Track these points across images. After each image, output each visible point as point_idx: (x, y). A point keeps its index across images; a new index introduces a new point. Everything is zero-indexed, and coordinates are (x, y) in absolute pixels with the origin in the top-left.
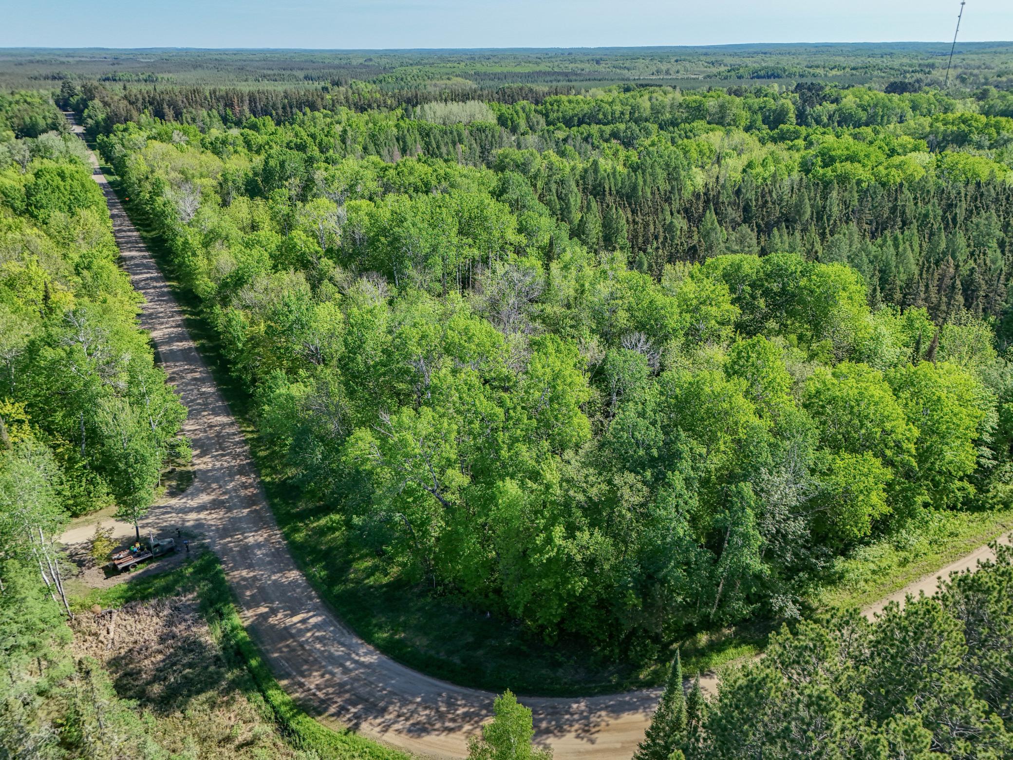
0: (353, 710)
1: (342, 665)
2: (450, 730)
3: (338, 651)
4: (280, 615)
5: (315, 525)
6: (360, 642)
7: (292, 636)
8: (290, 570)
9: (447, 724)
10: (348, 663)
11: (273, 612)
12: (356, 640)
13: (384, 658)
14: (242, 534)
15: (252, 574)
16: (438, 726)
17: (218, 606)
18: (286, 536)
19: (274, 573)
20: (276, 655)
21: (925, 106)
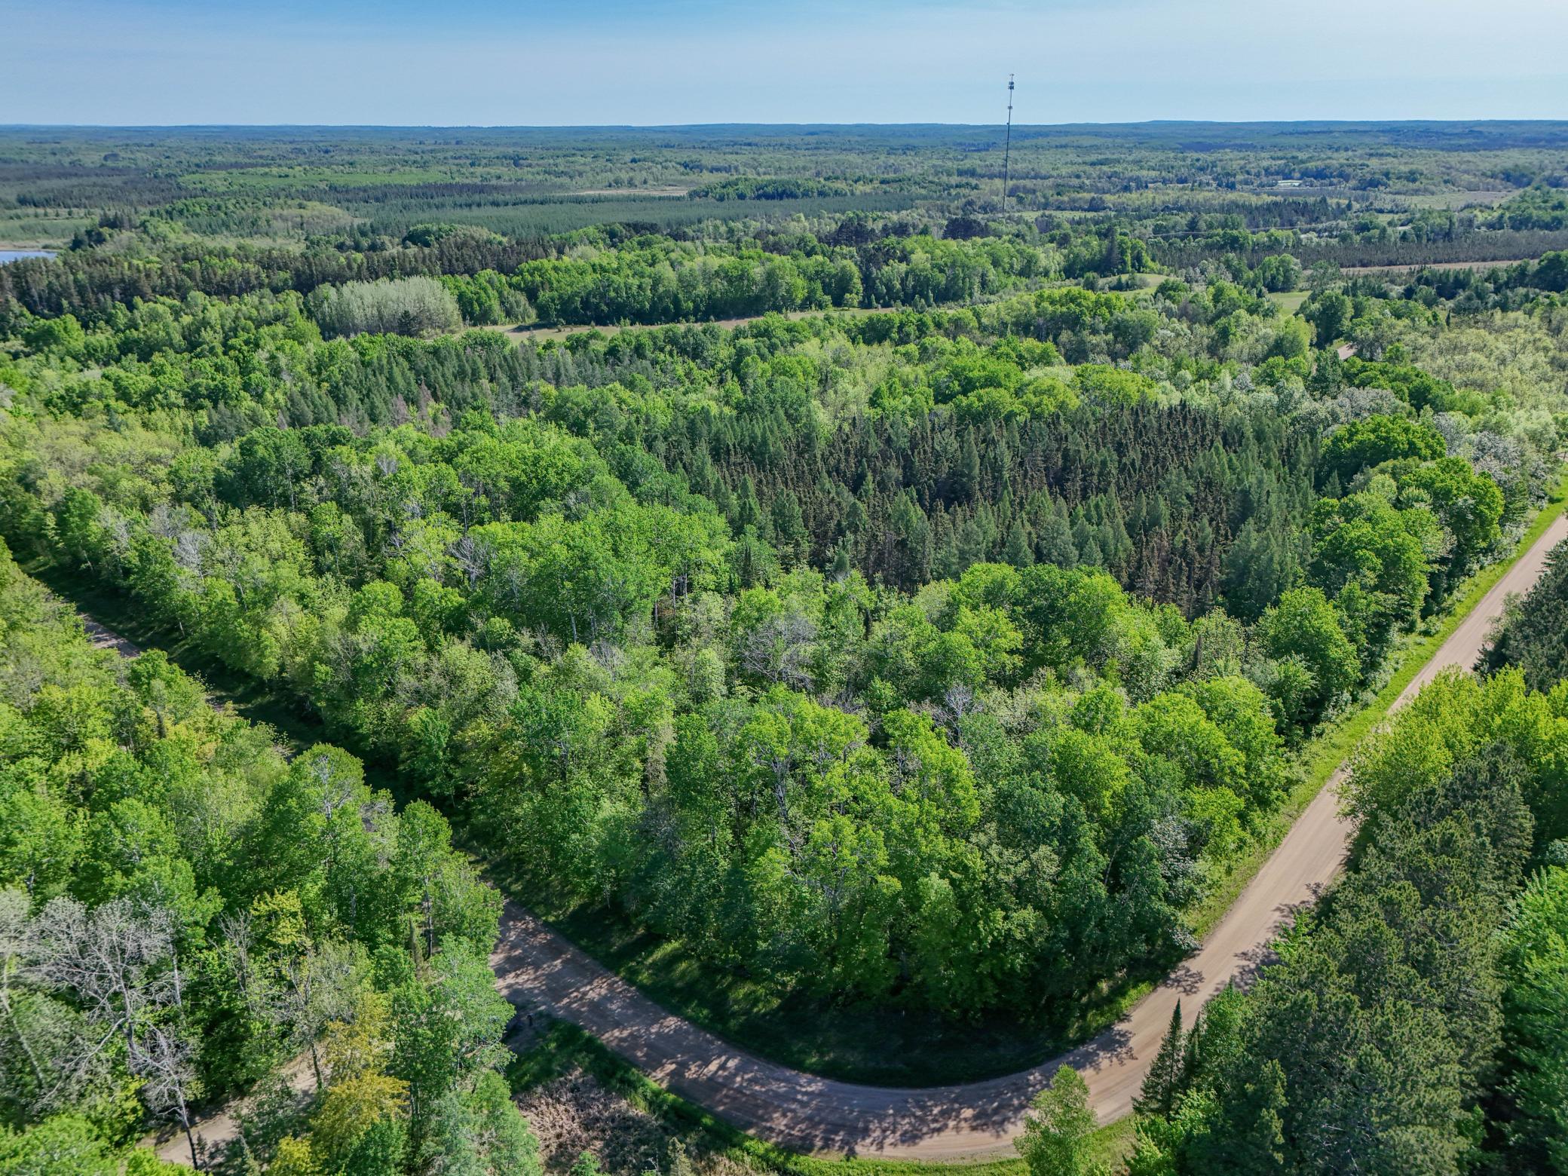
0: (838, 1138)
1: (795, 1100)
2: (939, 1130)
3: (782, 1088)
4: (693, 1068)
5: (650, 960)
6: (794, 1073)
7: (723, 1085)
8: (665, 1018)
9: (933, 1126)
10: (799, 1097)
11: (683, 1066)
12: (789, 1073)
13: (827, 1081)
14: (577, 990)
15: (625, 1033)
16: (925, 1130)
17: (619, 1075)
18: (630, 981)
19: (651, 1025)
20: (721, 1108)
21: (1006, 260)
